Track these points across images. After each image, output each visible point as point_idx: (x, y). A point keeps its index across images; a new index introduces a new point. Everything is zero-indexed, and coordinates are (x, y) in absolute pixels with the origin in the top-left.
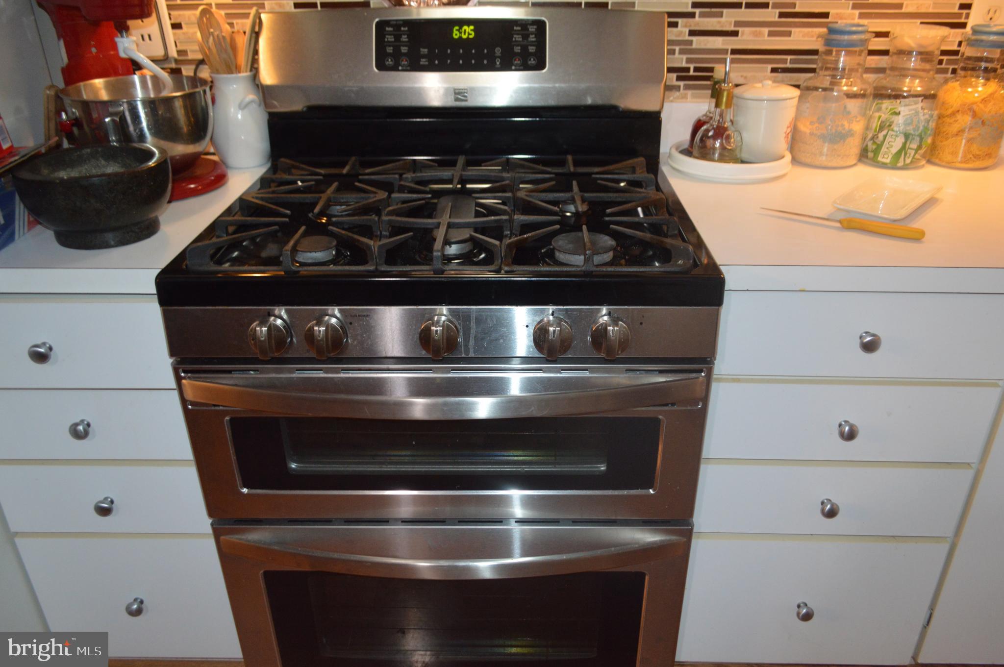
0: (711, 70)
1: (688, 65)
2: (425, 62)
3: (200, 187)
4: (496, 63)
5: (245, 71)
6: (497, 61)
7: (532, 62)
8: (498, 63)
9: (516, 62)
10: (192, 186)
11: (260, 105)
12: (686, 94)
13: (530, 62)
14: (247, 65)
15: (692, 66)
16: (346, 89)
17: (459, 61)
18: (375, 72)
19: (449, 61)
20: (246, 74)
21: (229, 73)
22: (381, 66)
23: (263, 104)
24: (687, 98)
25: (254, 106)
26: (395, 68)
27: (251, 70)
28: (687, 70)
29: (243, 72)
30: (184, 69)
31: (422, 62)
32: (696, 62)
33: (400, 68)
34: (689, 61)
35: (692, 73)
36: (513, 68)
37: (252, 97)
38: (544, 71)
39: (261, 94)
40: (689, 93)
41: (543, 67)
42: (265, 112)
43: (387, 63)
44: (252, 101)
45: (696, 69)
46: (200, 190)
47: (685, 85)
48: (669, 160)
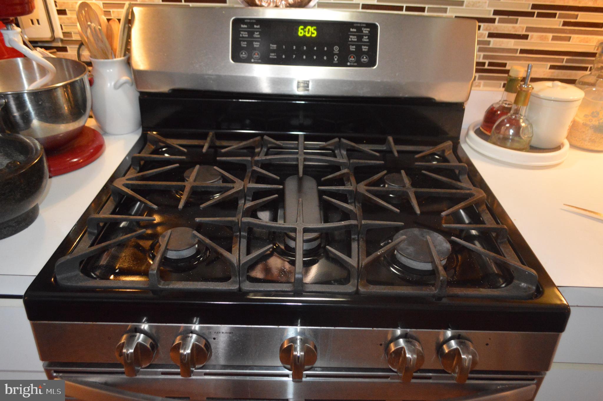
0: (504, 65)
1: (484, 61)
2: (274, 56)
3: (82, 161)
4: (334, 60)
5: (119, 56)
6: (335, 58)
7: (365, 59)
8: (336, 59)
9: (351, 59)
10: (75, 160)
11: (132, 85)
12: (480, 83)
13: (362, 60)
14: (121, 50)
15: (487, 62)
16: (206, 77)
17: (303, 57)
18: (231, 63)
19: (294, 56)
20: (121, 58)
21: (106, 59)
22: (236, 58)
23: (134, 84)
24: (480, 86)
25: (127, 86)
26: (248, 60)
27: (125, 55)
28: (483, 64)
29: (118, 57)
30: (69, 47)
31: (271, 55)
32: (490, 59)
33: (253, 60)
34: (485, 57)
35: (486, 67)
36: (349, 64)
37: (125, 78)
38: (375, 67)
39: (133, 76)
40: (482, 82)
41: (374, 65)
42: (137, 92)
43: (241, 56)
44: (125, 83)
45: (490, 64)
46: (82, 162)
47: (479, 76)
48: (467, 140)
